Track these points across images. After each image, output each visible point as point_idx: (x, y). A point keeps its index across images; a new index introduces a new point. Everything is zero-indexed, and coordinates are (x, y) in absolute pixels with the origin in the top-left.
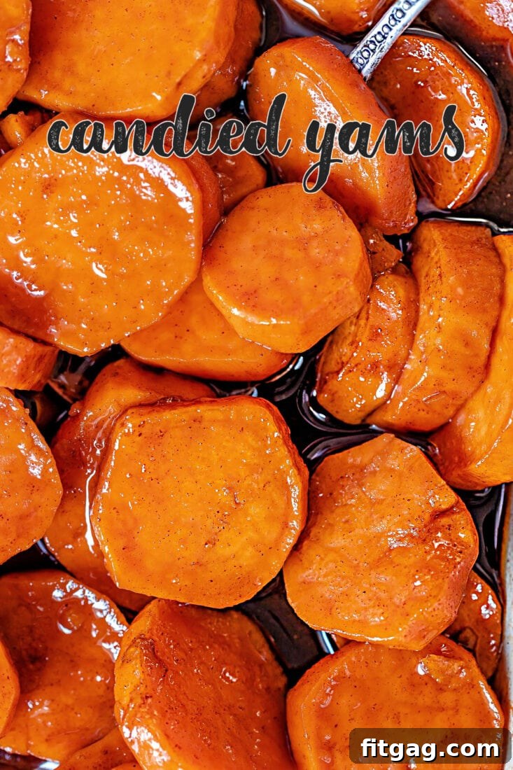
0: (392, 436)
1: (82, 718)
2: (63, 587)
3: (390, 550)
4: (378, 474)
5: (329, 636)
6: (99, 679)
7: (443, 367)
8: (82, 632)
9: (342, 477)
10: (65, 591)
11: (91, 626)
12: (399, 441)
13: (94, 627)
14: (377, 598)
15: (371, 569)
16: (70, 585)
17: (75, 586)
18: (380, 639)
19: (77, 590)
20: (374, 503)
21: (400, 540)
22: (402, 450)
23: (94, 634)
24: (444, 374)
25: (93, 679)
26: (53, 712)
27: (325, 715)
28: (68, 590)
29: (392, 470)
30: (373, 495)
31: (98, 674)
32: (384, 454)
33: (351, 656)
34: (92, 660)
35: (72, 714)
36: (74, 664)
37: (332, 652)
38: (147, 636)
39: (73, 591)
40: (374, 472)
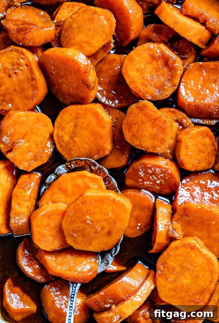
0: (28, 171)
1: (105, 67)
2: (115, 104)
3: (23, 139)
4: (30, 159)
5: (39, 111)
6: (102, 79)
7: (25, 196)
8: (108, 92)
9: (41, 157)
10: (115, 103)
11: (106, 94)
12: (26, 170)
13: (105, 94)
14: (24, 124)
15: (27, 133)
16: (113, 105)
17: (112, 105)
18: (21, 113)
19: (111, 104)
20: (30, 151)
21: (20, 142)
22: (24, 168)
23: (105, 92)
24: (24, 194)
25: (103, 79)
26: (114, 68)
27: (35, 88)
28: (114, 103)
29: (26, 161)
30: (31, 154)
31: (102, 80)
32: (29, 166)
33: (31, 106)
34: (105, 84)
35: (108, 68)
36: (109, 82)
37: (37, 107)
38: (90, 90)
39: (112, 103)
40: (31, 160)
